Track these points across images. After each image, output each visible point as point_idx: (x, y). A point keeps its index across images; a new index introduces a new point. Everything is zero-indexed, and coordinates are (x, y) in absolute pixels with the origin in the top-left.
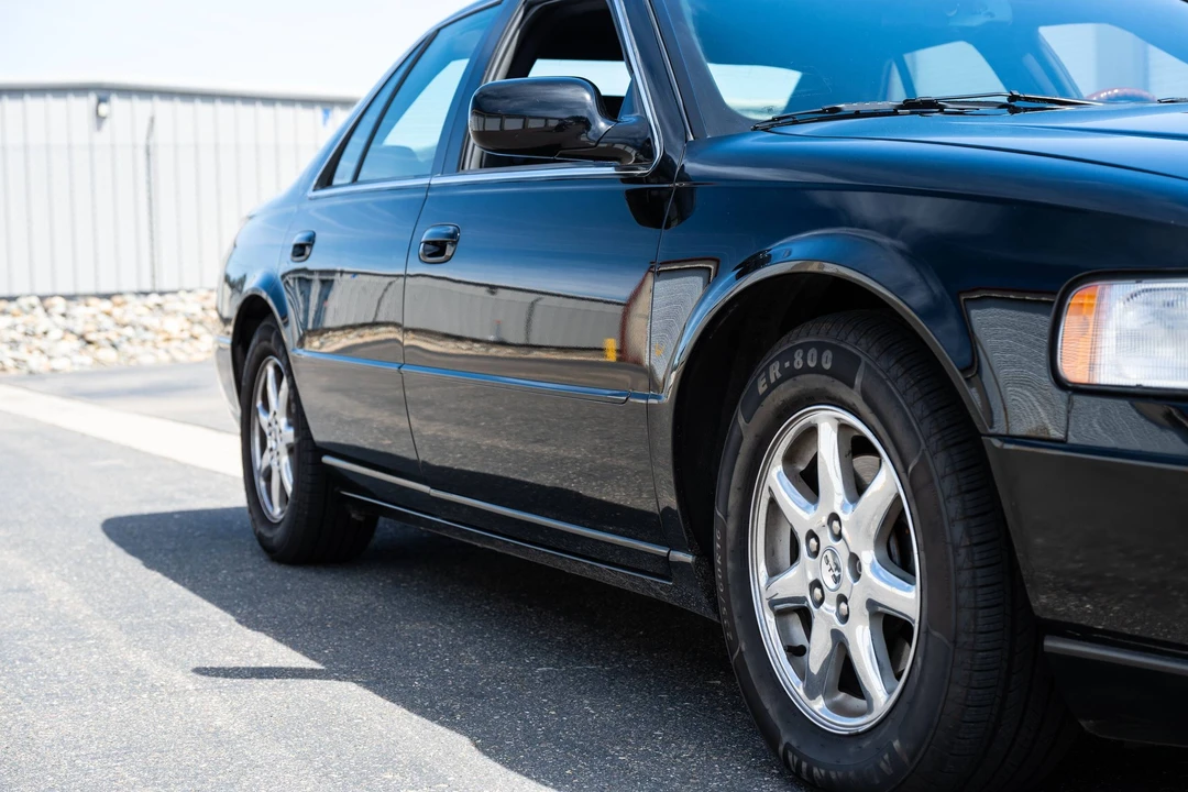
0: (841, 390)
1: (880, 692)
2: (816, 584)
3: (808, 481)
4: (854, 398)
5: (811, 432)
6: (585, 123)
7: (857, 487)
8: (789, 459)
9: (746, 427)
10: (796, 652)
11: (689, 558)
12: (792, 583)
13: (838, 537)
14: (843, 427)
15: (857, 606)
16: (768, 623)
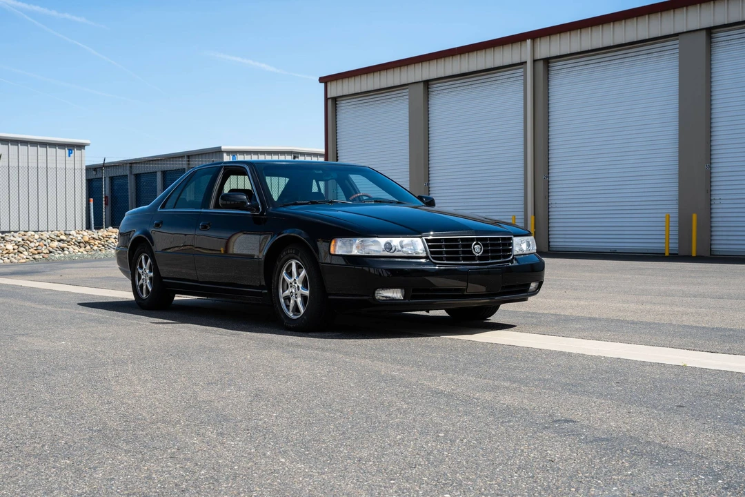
0: (296, 257)
1: (302, 310)
2: (292, 292)
3: (290, 274)
4: (299, 258)
5: (291, 264)
6: (246, 203)
7: (298, 274)
8: (286, 270)
9: (279, 264)
10: (288, 307)
11: (266, 291)
12: (287, 293)
13: (295, 283)
14: (297, 263)
15: (299, 295)
16: (282, 300)
